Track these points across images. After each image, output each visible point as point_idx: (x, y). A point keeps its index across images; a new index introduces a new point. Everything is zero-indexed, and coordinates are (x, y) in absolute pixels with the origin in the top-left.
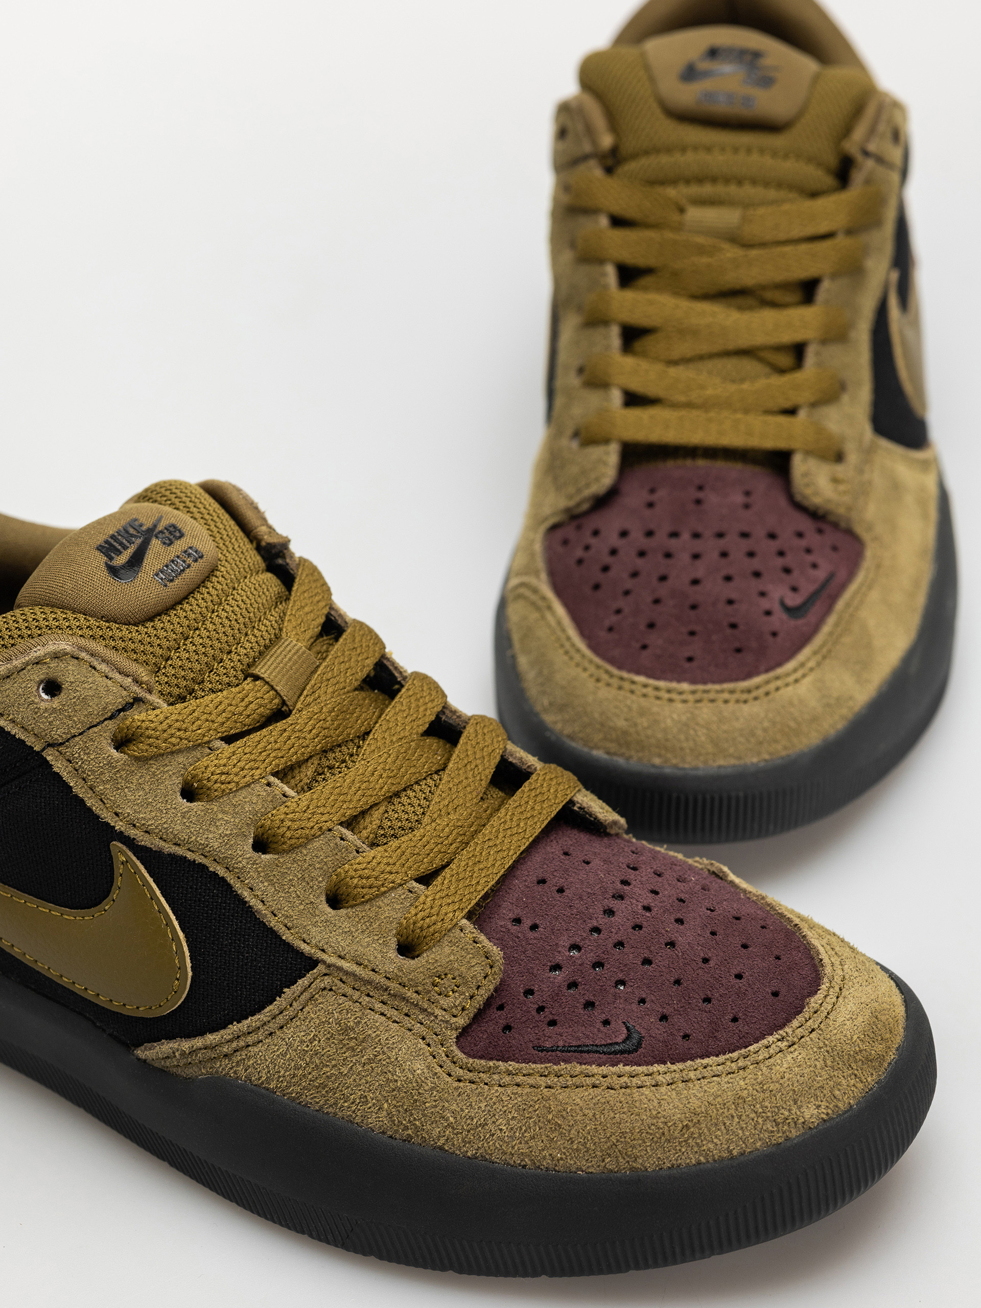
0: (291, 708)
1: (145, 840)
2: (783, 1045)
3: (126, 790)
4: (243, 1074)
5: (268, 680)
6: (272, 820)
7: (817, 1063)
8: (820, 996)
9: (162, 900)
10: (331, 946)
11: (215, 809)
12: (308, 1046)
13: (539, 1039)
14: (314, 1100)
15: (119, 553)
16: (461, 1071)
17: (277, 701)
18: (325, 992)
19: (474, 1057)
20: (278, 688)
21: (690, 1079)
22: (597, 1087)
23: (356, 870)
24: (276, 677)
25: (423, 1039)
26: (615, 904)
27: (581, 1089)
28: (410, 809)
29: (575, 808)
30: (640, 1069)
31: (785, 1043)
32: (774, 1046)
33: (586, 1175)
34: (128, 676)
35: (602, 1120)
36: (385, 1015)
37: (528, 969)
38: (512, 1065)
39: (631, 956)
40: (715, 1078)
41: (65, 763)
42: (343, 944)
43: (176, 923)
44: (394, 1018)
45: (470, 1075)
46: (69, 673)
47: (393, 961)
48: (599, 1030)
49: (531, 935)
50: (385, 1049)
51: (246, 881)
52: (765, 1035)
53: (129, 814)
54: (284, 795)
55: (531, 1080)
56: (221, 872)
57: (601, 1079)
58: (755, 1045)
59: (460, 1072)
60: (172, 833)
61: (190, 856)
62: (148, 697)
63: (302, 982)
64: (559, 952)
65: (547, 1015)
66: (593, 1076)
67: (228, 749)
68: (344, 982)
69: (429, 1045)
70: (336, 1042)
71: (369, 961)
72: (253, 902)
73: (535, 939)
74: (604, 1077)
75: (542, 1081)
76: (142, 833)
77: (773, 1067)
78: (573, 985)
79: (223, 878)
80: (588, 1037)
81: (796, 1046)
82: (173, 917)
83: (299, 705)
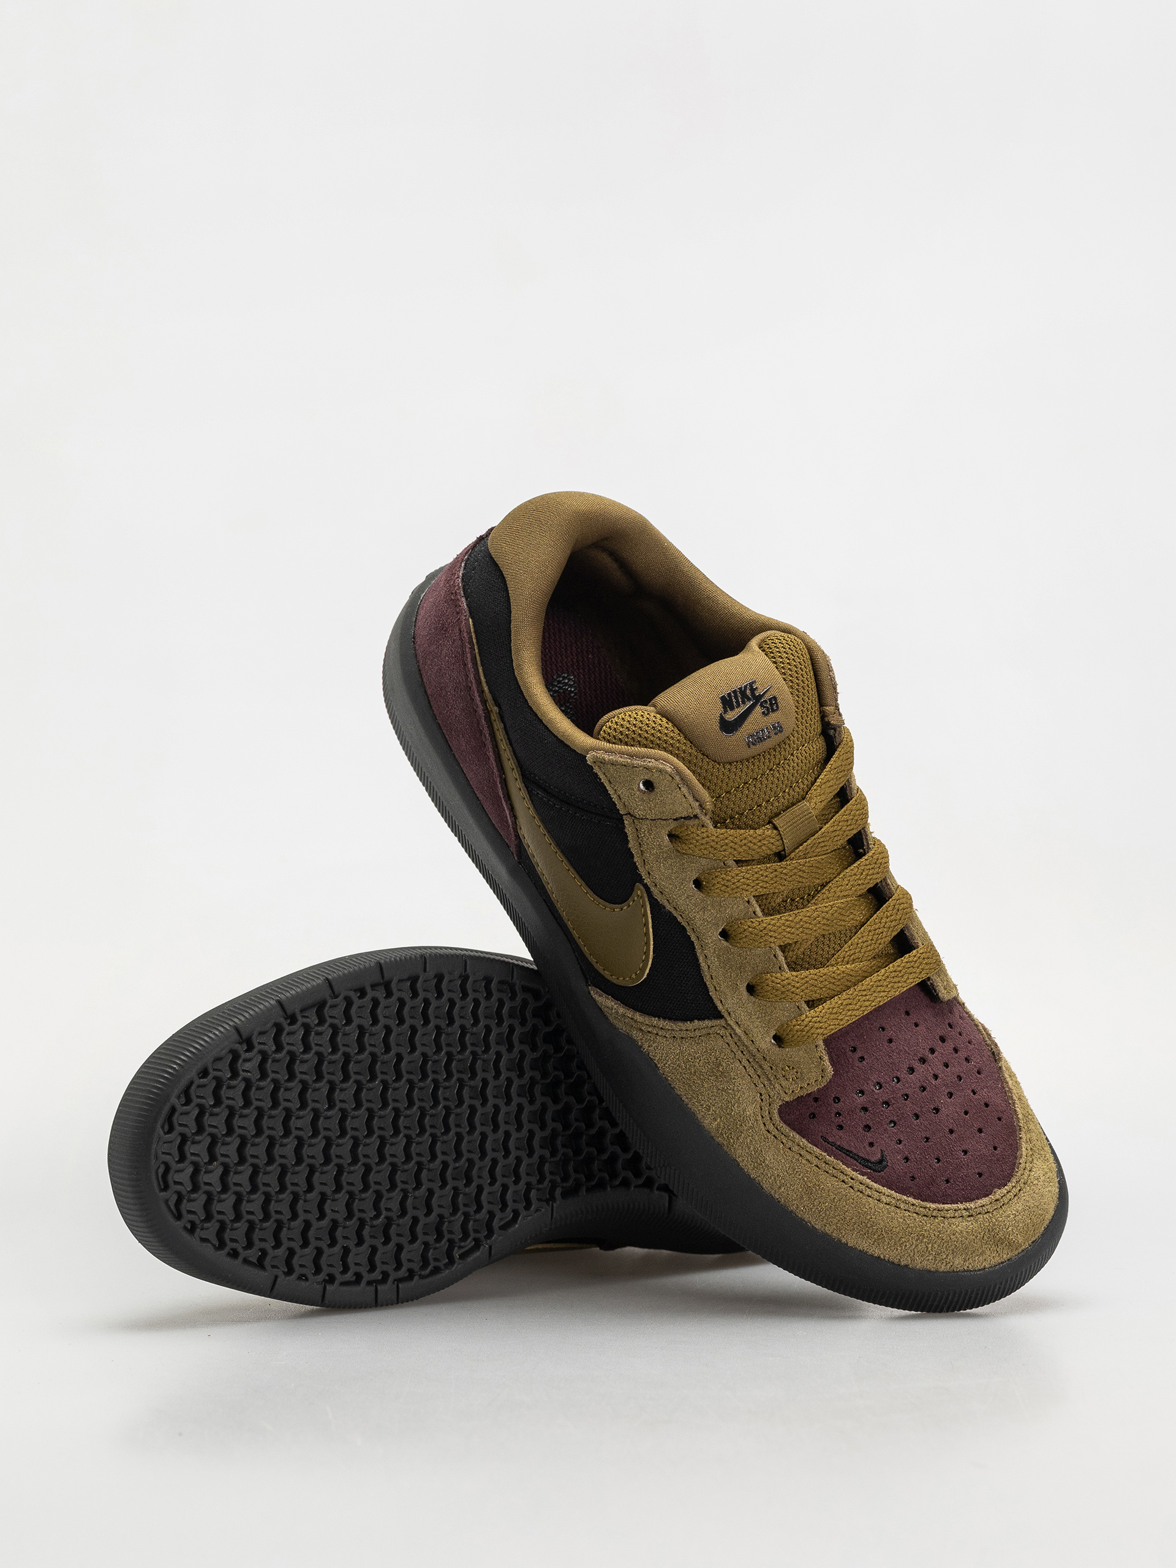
0: (787, 855)
1: (658, 897)
2: (965, 1213)
3: (662, 865)
4: (646, 1046)
5: (781, 833)
6: (739, 927)
7: (979, 1235)
8: (1004, 1191)
9: (651, 930)
10: (735, 1014)
11: (709, 903)
12: (692, 1059)
13: (827, 1133)
14: (680, 1089)
15: (732, 709)
16: (773, 1127)
17: (780, 848)
18: (718, 1036)
19: (785, 1122)
20: (785, 841)
21: (900, 1208)
22: (845, 1182)
23: (773, 982)
24: (787, 832)
25: (761, 1094)
26: (917, 1065)
27: (835, 1179)
28: (827, 948)
29: (929, 983)
30: (876, 1186)
31: (967, 1213)
32: (959, 1212)
33: (812, 1228)
34: (697, 801)
35: (837, 1204)
36: (746, 1069)
37: (844, 1085)
38: (804, 1142)
39: (909, 1107)
40: (915, 1215)
41: (634, 830)
42: (743, 1017)
43: (652, 947)
44: (750, 1074)
45: (776, 1132)
46: (661, 784)
47: (766, 1042)
48: (864, 1147)
49: (857, 1063)
50: (736, 1088)
51: (706, 951)
52: (959, 1201)
53: (656, 878)
54: (754, 912)
55: (808, 1157)
56: (693, 938)
57: (850, 1179)
58: (949, 1206)
59: (771, 1128)
60: (676, 902)
61: (679, 919)
62: (703, 817)
63: (707, 1023)
64: (868, 1084)
65: (839, 1120)
66: (846, 1175)
67: (736, 870)
68: (732, 1037)
69: (762, 1100)
70: (709, 1067)
71: (753, 1036)
72: (703, 964)
73: (858, 1067)
74: (852, 1179)
75: (815, 1161)
76: (658, 892)
77: (952, 1225)
78: (865, 1109)
79: (693, 942)
80: (856, 1148)
81: (972, 1218)
82: (652, 943)
83: (793, 855)
